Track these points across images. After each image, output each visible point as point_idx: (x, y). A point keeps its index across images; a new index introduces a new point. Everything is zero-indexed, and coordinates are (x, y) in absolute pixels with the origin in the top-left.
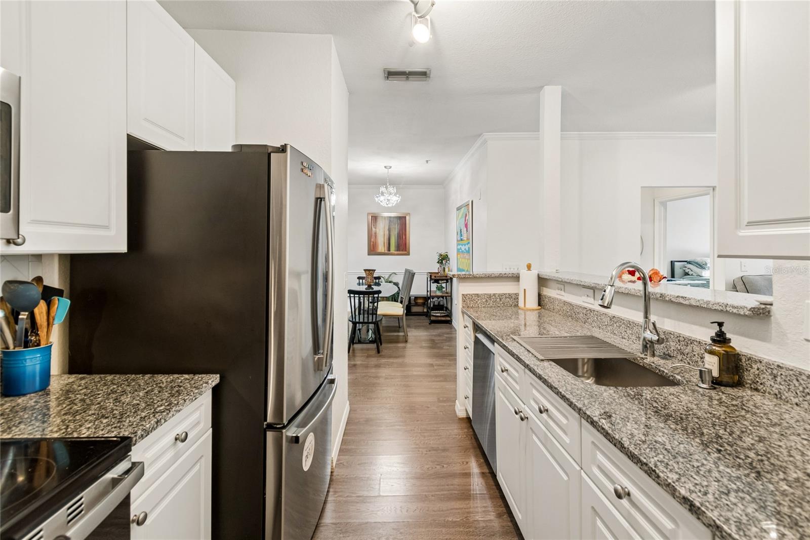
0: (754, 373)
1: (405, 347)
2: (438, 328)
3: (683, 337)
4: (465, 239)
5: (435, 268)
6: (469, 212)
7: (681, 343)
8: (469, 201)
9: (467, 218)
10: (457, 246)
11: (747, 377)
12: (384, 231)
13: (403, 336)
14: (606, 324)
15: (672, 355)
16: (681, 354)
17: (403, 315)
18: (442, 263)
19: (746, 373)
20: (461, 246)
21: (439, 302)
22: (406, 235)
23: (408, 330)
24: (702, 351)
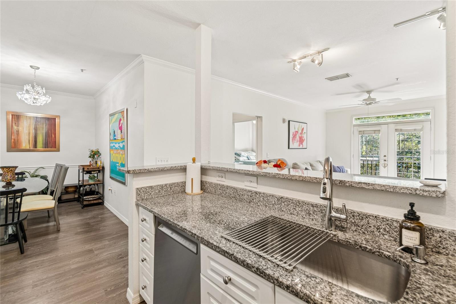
0: (436, 240)
1: (56, 239)
2: (91, 211)
3: (358, 213)
4: (120, 138)
5: (87, 161)
6: (123, 117)
7: (356, 217)
8: (124, 109)
9: (121, 122)
10: (110, 143)
11: (428, 243)
12: (29, 130)
13: (54, 225)
14: (273, 203)
15: (345, 226)
16: (355, 226)
17: (54, 208)
18: (93, 157)
19: (426, 240)
20: (114, 144)
21: (91, 189)
22: (55, 134)
23: (59, 218)
24: (378, 224)
